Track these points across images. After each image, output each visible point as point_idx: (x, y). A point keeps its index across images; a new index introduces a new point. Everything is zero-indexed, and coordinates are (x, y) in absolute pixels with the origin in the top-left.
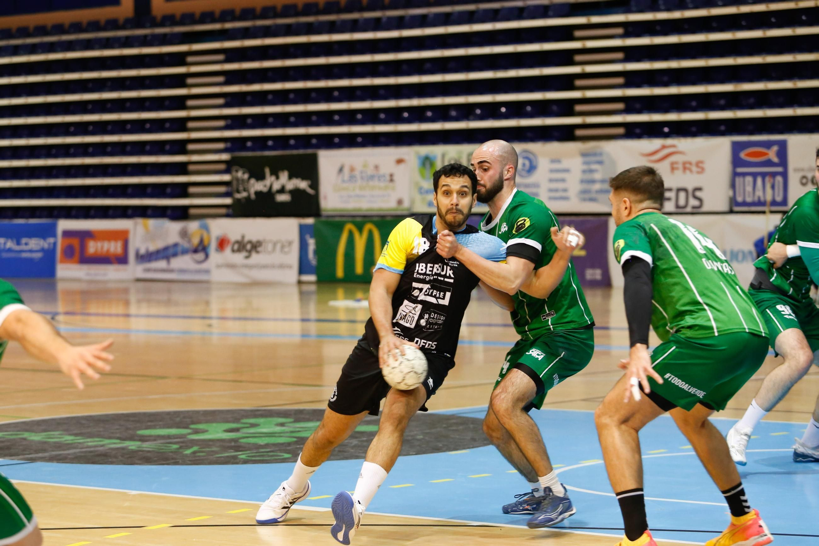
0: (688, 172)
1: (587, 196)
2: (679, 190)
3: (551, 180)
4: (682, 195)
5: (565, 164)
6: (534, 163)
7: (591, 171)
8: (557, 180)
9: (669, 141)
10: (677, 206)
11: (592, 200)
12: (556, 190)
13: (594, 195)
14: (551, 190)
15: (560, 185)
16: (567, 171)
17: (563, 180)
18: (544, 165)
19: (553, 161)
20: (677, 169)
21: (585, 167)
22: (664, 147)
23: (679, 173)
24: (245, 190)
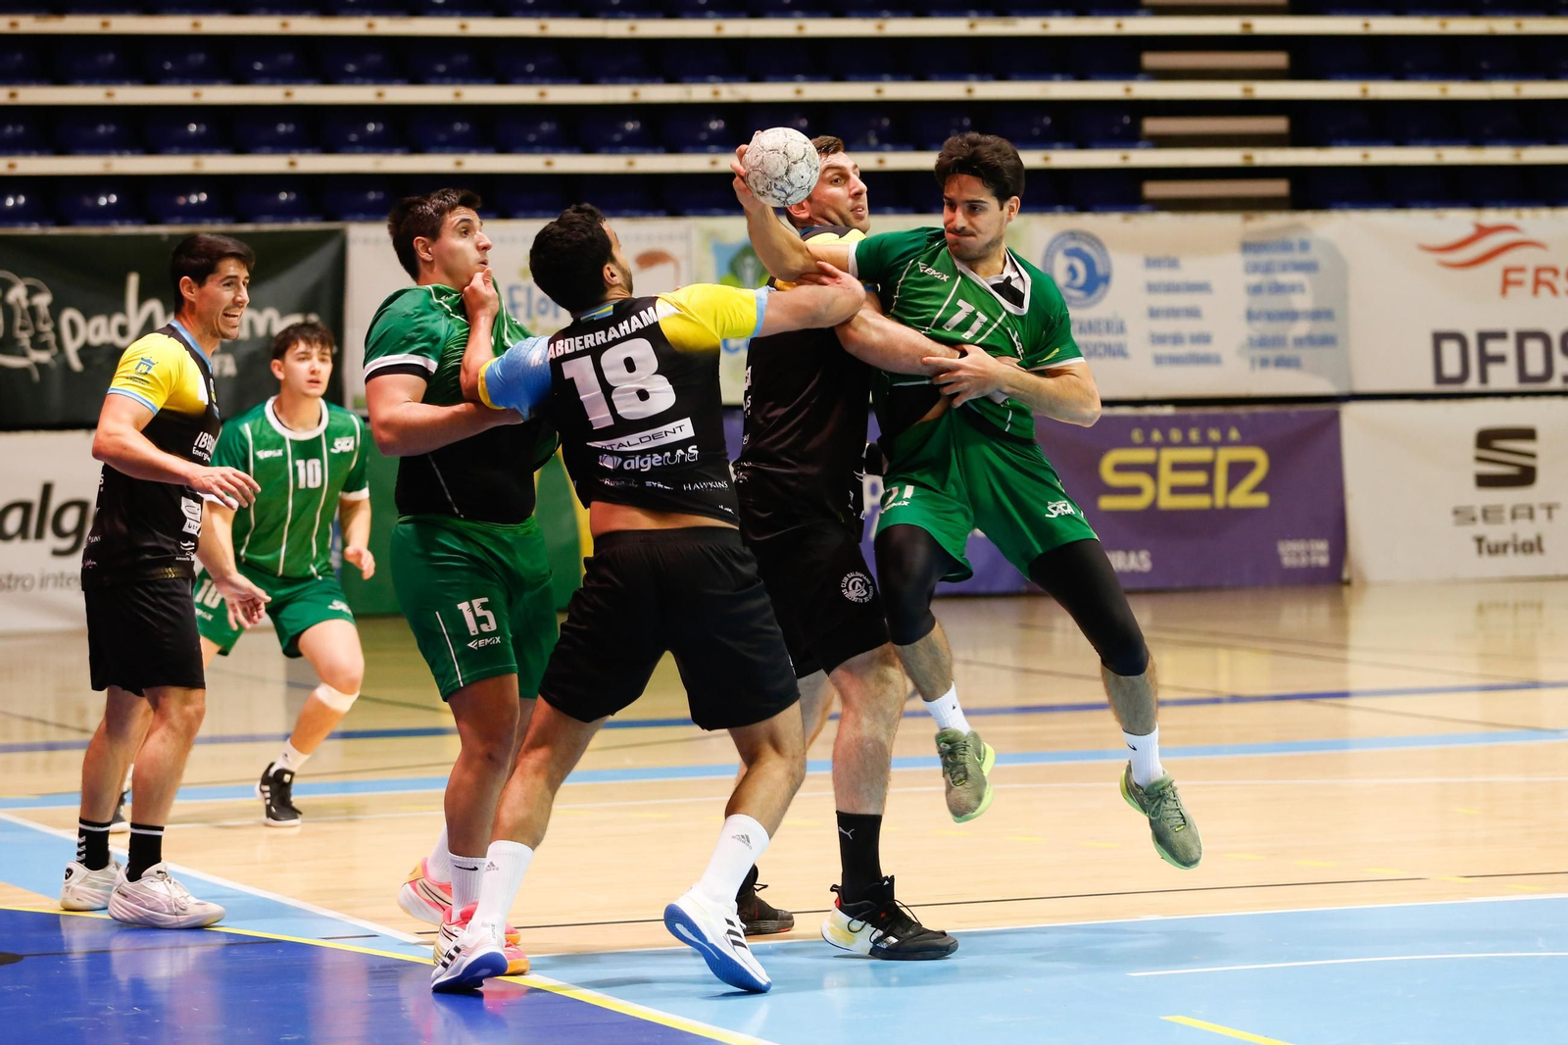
0: (1544, 291)
1: (1271, 353)
2: (1522, 337)
3: (1154, 313)
4: (1534, 350)
5: (1190, 270)
6: (1100, 270)
7: (1279, 289)
8: (1173, 313)
9: (1491, 216)
10: (1523, 376)
11: (1282, 362)
12: (1177, 339)
13: (1289, 351)
14: (1158, 339)
15: (1186, 326)
16: (1202, 288)
17: (1193, 313)
18: (1127, 272)
19: (1152, 263)
20: (1519, 283)
21: (1256, 279)
22: (1483, 232)
23: (1520, 295)
24: (38, 344)
